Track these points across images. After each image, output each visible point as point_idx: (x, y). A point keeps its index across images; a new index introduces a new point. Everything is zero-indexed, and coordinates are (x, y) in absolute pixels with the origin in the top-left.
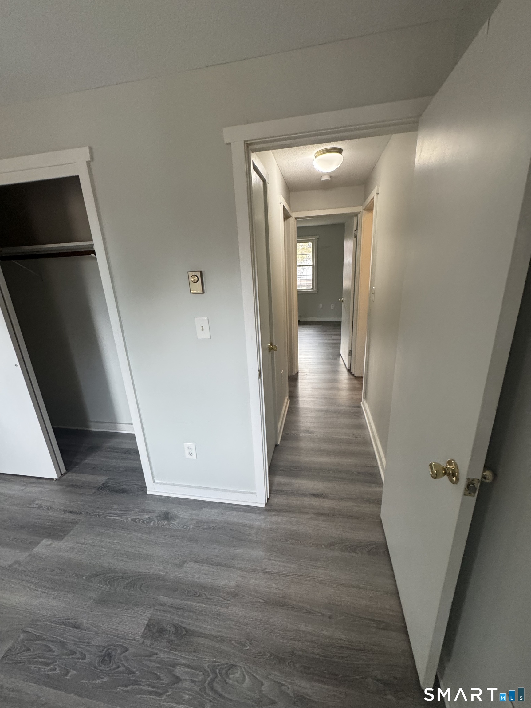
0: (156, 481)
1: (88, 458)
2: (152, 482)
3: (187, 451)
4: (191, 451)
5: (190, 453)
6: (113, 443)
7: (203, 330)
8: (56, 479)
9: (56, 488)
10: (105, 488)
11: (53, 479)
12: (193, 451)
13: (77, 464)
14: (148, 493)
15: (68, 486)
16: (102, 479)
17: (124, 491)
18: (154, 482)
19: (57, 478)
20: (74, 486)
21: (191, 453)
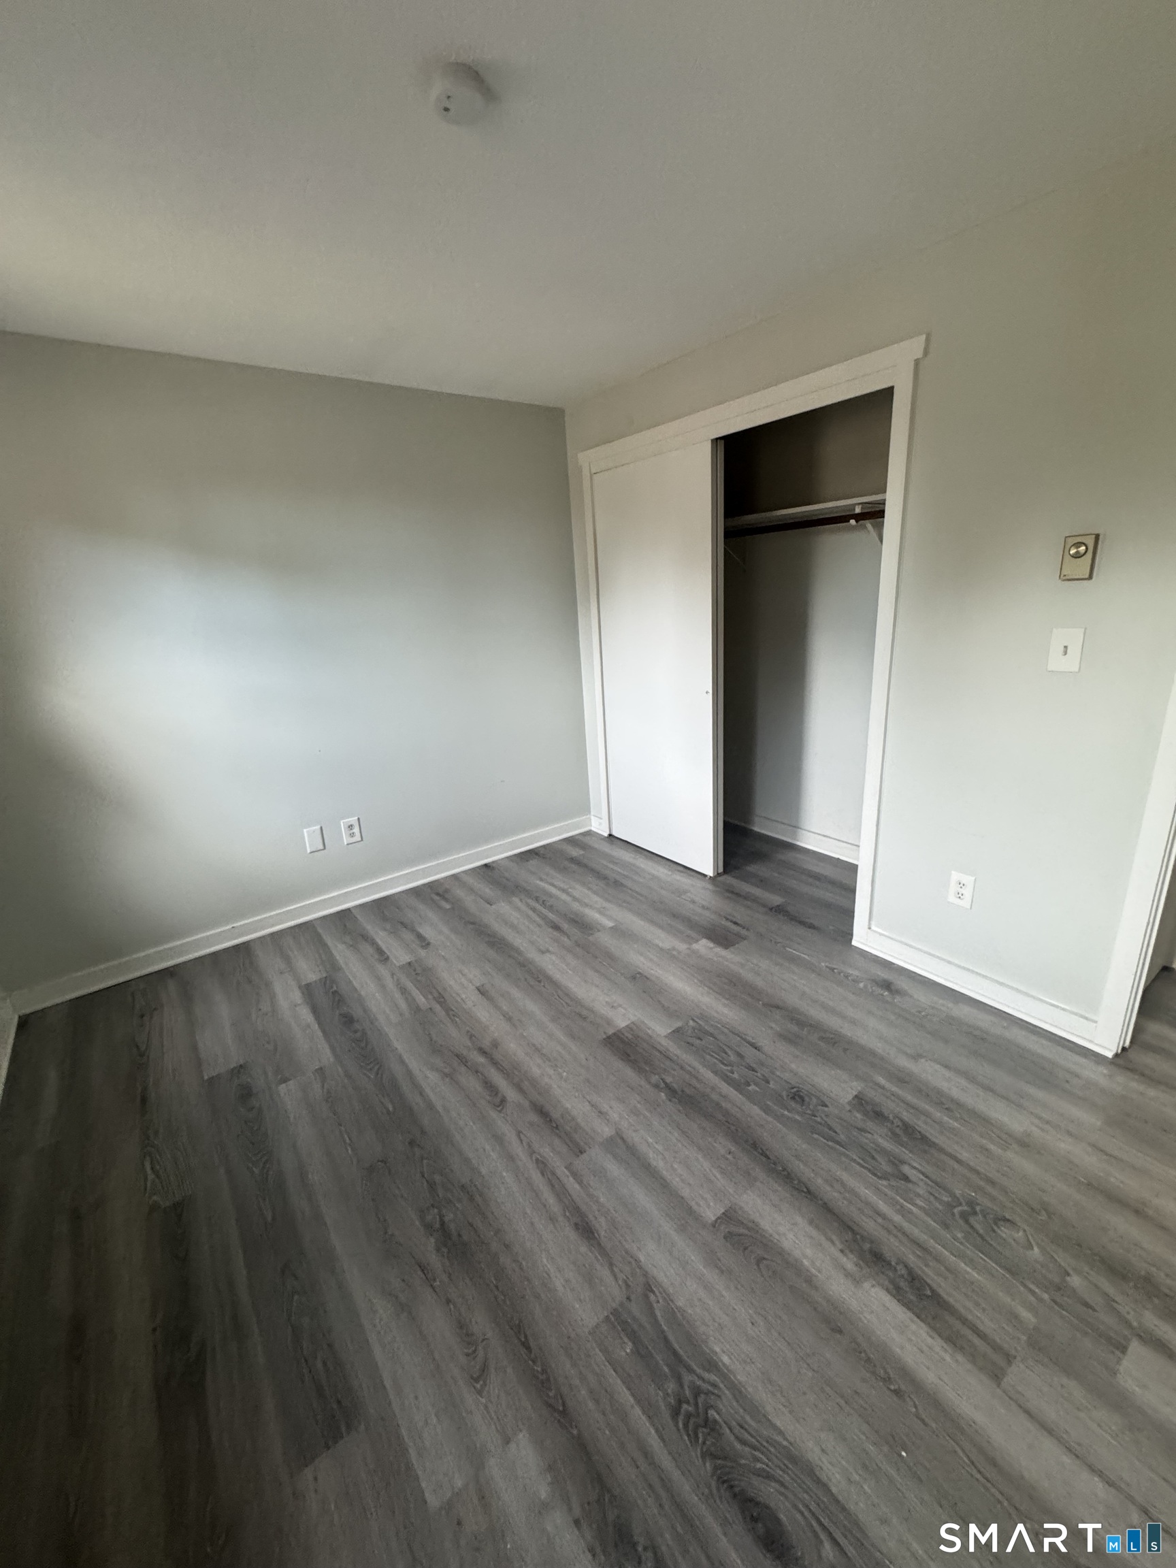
0: (873, 928)
1: (753, 866)
2: (867, 927)
3: (953, 888)
4: (962, 891)
5: (958, 893)
6: (789, 856)
7: (1065, 653)
8: (711, 877)
9: (710, 887)
10: (778, 910)
11: (705, 876)
12: (968, 892)
13: (736, 868)
14: (854, 943)
15: (728, 891)
16: (776, 900)
17: (811, 927)
18: (870, 928)
19: (712, 875)
20: (733, 894)
21: (962, 895)
